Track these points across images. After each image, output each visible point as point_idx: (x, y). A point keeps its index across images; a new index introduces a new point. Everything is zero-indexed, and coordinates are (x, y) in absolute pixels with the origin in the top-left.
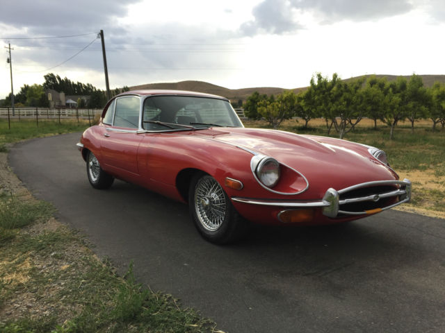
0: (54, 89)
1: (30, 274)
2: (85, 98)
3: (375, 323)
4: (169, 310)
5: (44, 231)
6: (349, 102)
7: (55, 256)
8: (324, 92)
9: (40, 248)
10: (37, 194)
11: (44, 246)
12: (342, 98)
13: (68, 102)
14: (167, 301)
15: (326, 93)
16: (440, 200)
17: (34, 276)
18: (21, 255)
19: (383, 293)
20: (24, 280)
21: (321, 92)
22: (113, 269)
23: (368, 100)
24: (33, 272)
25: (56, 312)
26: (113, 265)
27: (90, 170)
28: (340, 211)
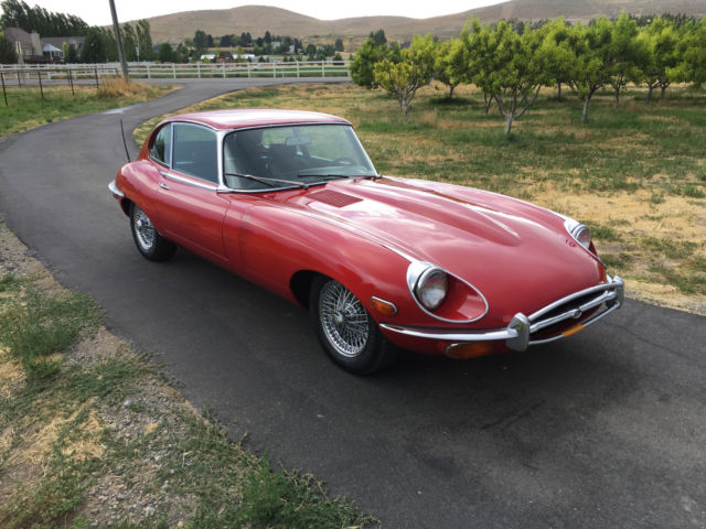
0: (20, 27)
1: (103, 440)
2: (75, 42)
3: (579, 509)
4: (315, 501)
5: (100, 357)
6: (522, 70)
7: (132, 407)
8: (482, 54)
9: (103, 392)
10: (62, 275)
11: (109, 388)
12: (511, 65)
13: (46, 49)
14: (309, 486)
15: (487, 55)
16: (657, 256)
17: (111, 445)
18: (79, 405)
19: (585, 456)
20: (99, 451)
21: (478, 54)
22: (221, 428)
23: (552, 68)
24: (107, 436)
25: (161, 507)
26: (219, 421)
27: (138, 233)
28: (531, 343)
